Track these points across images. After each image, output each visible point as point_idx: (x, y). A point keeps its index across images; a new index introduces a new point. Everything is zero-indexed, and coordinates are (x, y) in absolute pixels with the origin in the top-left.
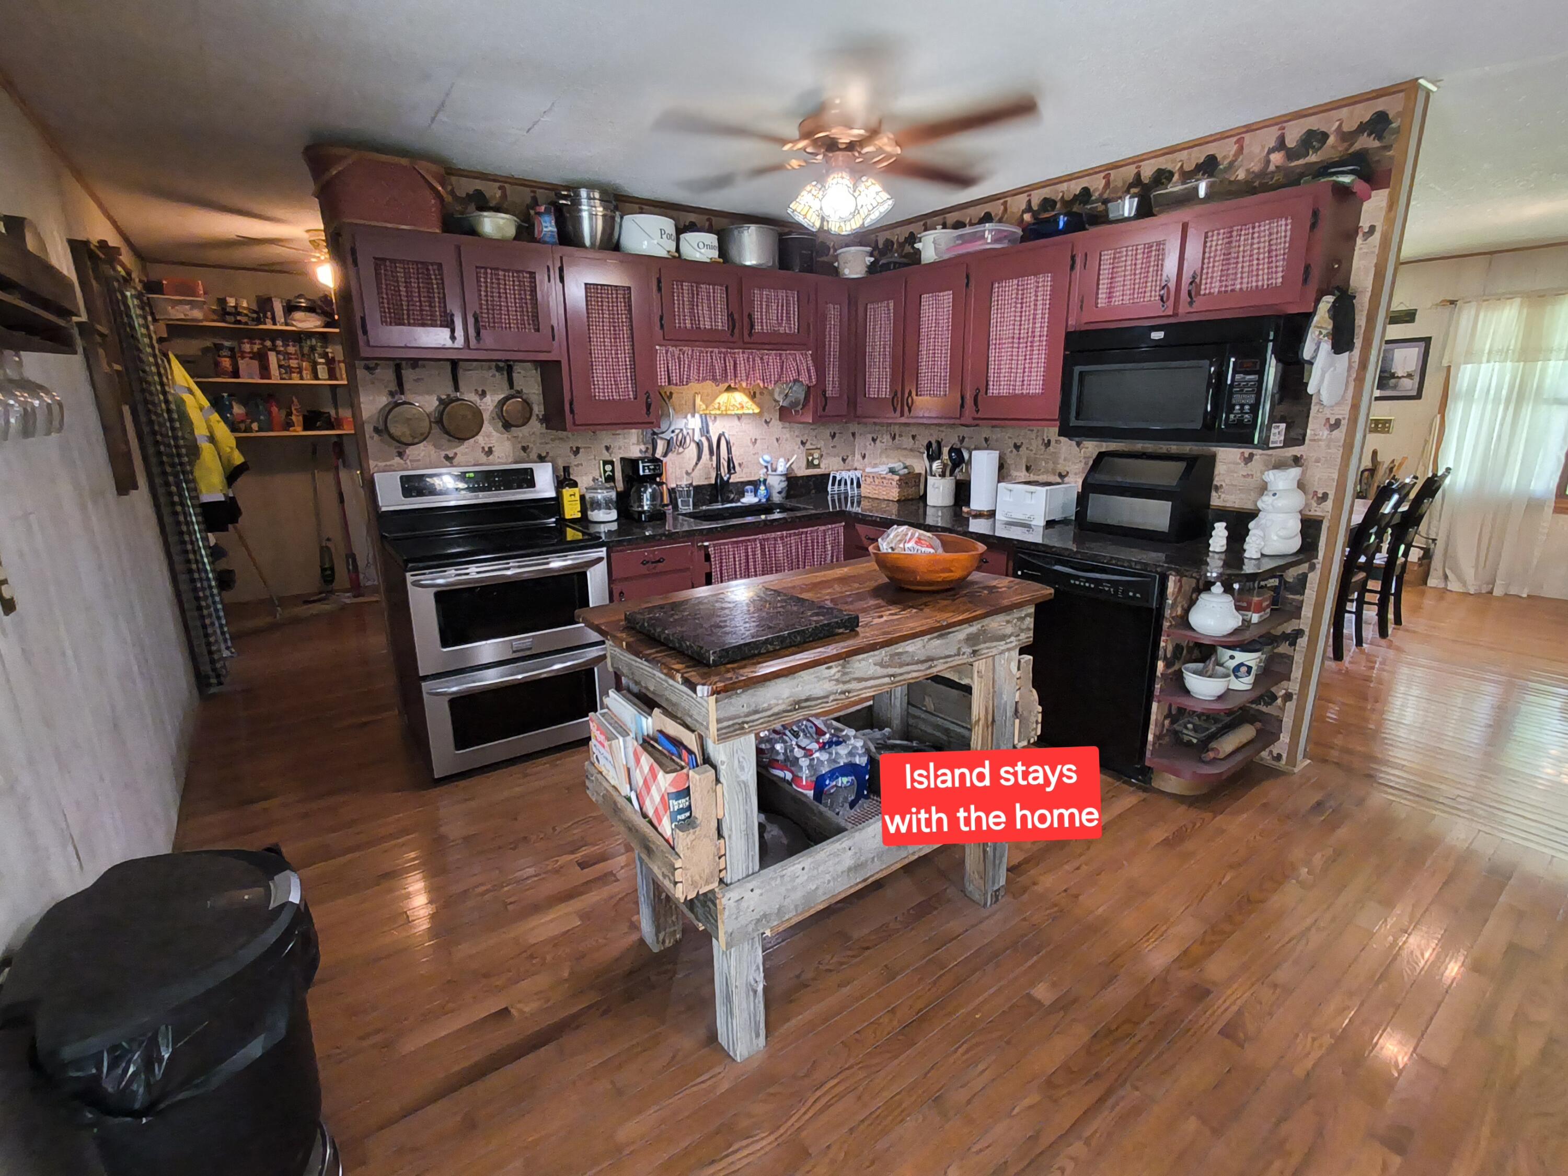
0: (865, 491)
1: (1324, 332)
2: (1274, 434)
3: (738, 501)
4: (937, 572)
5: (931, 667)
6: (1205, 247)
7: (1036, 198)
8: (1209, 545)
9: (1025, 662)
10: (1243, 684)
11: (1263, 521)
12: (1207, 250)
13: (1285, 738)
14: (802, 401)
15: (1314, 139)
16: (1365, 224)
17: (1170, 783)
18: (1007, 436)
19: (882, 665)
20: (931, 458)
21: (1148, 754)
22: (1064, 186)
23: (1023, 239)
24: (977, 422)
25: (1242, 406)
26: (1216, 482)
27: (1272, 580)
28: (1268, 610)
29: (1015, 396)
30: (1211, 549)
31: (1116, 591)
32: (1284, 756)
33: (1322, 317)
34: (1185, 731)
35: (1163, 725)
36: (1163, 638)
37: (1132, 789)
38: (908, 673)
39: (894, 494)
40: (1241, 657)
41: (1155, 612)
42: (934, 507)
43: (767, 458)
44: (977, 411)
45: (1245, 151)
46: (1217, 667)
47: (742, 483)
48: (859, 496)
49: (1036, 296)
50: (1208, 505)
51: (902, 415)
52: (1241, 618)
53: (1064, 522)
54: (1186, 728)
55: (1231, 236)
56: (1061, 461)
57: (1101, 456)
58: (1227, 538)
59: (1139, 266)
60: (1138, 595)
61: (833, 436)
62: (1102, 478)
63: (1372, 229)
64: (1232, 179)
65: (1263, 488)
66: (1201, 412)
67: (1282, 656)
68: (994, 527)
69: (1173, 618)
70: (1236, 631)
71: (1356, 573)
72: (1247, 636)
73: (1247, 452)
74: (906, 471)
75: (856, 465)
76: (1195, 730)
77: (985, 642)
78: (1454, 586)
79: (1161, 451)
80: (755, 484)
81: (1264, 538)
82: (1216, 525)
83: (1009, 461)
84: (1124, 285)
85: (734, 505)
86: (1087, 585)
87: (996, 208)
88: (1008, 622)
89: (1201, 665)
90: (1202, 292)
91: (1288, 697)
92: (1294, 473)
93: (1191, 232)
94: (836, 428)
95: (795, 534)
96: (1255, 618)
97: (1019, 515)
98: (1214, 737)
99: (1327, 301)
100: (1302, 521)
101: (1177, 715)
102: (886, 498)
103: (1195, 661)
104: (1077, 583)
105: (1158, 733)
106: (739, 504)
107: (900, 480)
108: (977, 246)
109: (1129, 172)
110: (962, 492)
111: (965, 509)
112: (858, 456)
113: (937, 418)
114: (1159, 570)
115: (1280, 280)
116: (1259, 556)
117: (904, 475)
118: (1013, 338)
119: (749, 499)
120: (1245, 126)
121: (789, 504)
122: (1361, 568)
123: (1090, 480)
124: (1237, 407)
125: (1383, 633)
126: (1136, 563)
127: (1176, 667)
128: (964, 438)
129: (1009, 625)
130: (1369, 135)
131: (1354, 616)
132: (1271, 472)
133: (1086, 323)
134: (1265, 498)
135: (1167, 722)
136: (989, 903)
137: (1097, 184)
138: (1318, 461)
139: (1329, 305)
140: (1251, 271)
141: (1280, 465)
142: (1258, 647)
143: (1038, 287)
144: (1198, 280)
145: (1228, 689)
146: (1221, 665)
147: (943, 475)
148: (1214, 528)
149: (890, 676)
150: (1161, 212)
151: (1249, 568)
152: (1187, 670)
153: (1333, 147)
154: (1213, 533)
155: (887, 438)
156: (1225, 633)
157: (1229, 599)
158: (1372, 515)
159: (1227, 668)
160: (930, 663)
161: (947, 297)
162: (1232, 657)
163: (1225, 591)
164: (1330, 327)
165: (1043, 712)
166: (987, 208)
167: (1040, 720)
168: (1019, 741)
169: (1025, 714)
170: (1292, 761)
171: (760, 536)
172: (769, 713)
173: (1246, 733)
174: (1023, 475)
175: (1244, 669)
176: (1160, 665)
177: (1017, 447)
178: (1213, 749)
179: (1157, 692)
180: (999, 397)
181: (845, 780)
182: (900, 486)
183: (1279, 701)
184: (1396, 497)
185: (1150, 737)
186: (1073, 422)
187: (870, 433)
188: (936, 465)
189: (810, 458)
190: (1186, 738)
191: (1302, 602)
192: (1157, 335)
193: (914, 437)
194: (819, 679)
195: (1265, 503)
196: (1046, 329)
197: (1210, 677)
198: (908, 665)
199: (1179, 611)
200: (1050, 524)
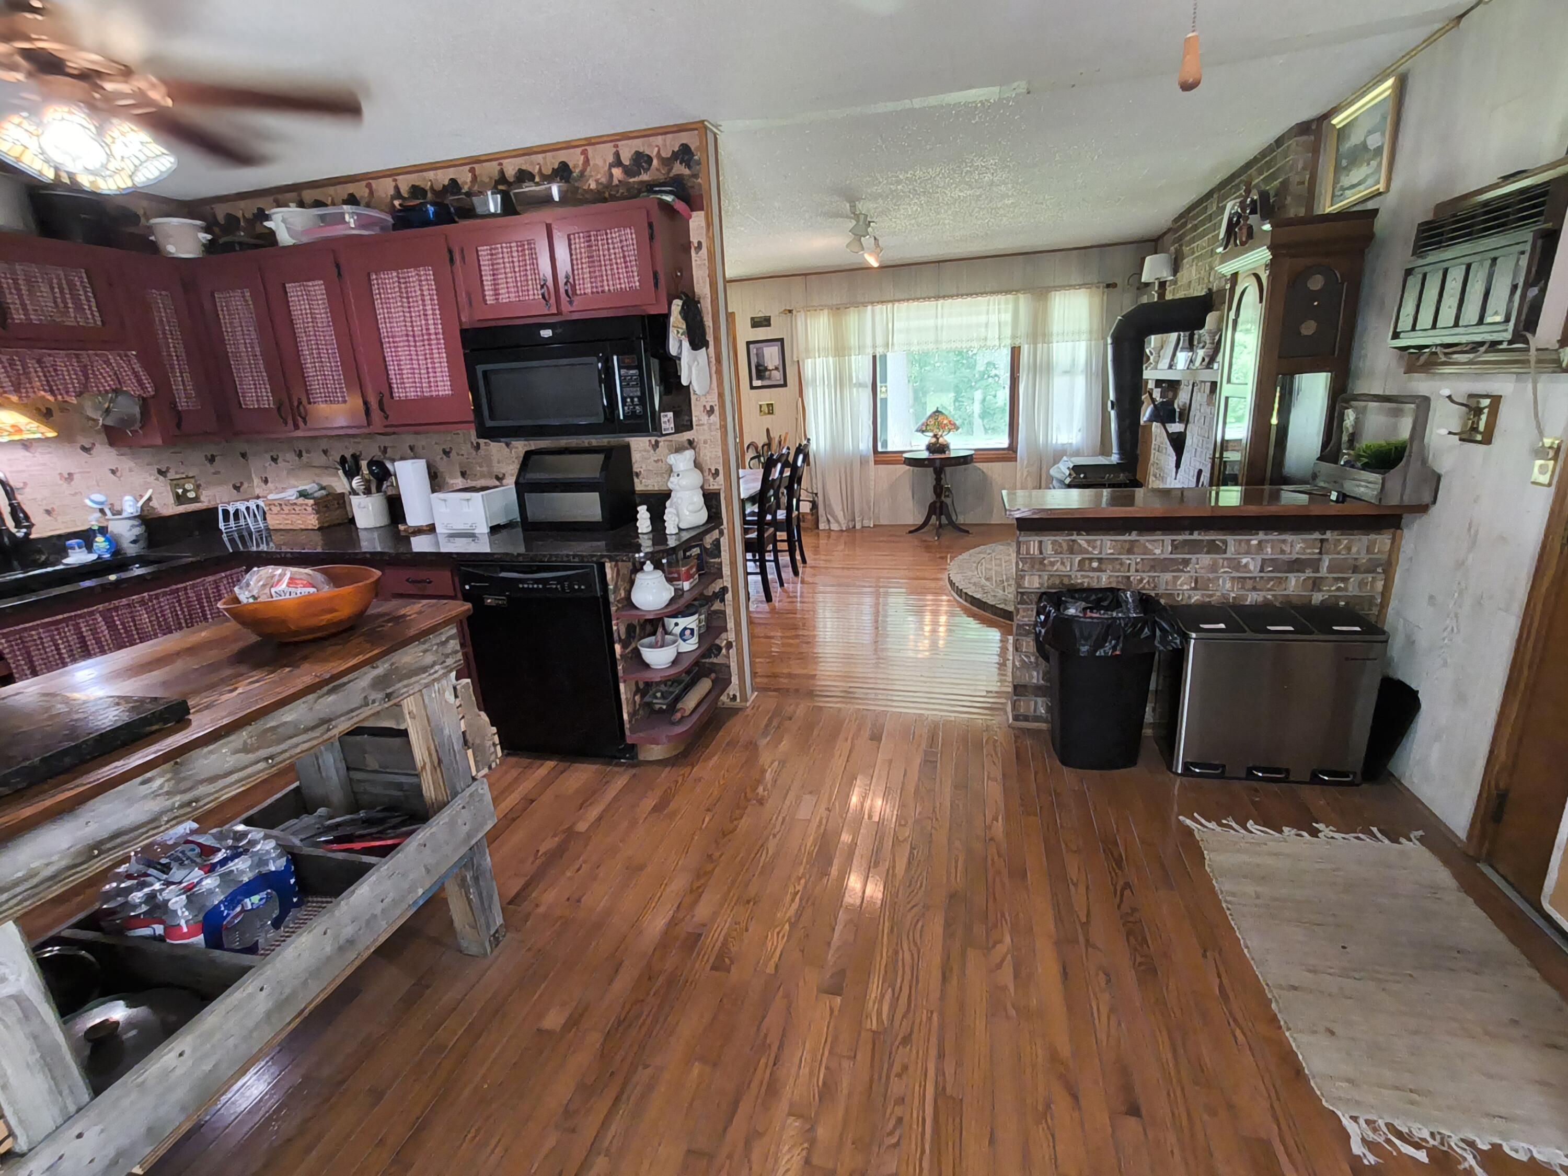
0: (274, 521)
1: (681, 331)
2: (665, 422)
3: (58, 562)
4: (315, 615)
5: (329, 730)
6: (570, 249)
7: (404, 183)
8: (637, 528)
9: (463, 687)
10: (690, 645)
11: (675, 500)
12: (573, 252)
13: (735, 680)
14: (138, 416)
15: (641, 161)
16: (694, 239)
17: (655, 752)
18: (433, 442)
19: (246, 749)
20: (350, 475)
21: (627, 733)
22: (431, 175)
23: (395, 227)
24: (392, 430)
25: (632, 398)
26: (636, 468)
27: (694, 550)
28: (697, 576)
29: (425, 399)
30: (640, 531)
31: (563, 587)
32: (738, 695)
33: (676, 320)
34: (655, 701)
35: (635, 702)
36: (614, 622)
37: (623, 769)
38: (297, 745)
39: (312, 521)
40: (683, 622)
41: (601, 600)
42: (366, 529)
43: (99, 497)
44: (387, 418)
45: (591, 163)
46: (667, 636)
47: (59, 537)
48: (267, 529)
49: (421, 290)
50: (633, 491)
51: (296, 427)
52: (672, 589)
53: (509, 525)
54: (656, 698)
55: (590, 241)
56: (495, 464)
57: (528, 455)
58: (651, 519)
59: (516, 264)
60: (583, 587)
61: (212, 459)
62: (533, 476)
63: (700, 243)
64: (586, 187)
65: (670, 470)
66: (601, 409)
67: (716, 612)
68: (437, 543)
69: (618, 601)
70: (672, 601)
71: (768, 529)
72: (682, 602)
73: (653, 439)
74: (323, 492)
75: (257, 491)
76: (663, 697)
77: (400, 680)
78: (835, 527)
79: (583, 445)
80: (86, 537)
81: (678, 515)
82: (639, 508)
83: (441, 470)
84: (507, 283)
85: (50, 569)
86: (535, 586)
87: (360, 190)
88: (425, 651)
89: (652, 638)
90: (578, 292)
91: (729, 645)
92: (689, 454)
93: (557, 235)
94: (211, 450)
95: (165, 594)
96: (686, 586)
97: (460, 525)
98: (678, 699)
99: (677, 305)
100: (704, 495)
101: (645, 689)
102: (303, 527)
103: (649, 635)
104: (526, 586)
105: (631, 710)
106: (61, 567)
107: (315, 504)
108: (338, 231)
109: (492, 169)
110: (395, 508)
111: (401, 527)
112: (256, 481)
113: (347, 427)
114: (594, 559)
115: (637, 284)
116: (677, 531)
117: (321, 498)
118: (407, 335)
119: (77, 557)
120: (586, 139)
121: (154, 554)
122: (770, 524)
123: (522, 480)
124: (629, 400)
125: (796, 573)
126: (574, 556)
127: (633, 645)
128: (385, 448)
129: (428, 653)
130: (681, 163)
131: (773, 564)
132: (672, 456)
133: (479, 320)
134: (672, 479)
135: (637, 698)
136: (489, 950)
137: (464, 177)
138: (705, 442)
139: (680, 308)
140: (613, 275)
141: (679, 449)
142: (693, 610)
143: (421, 281)
144: (571, 280)
145: (679, 653)
146: (670, 634)
147: (368, 492)
148: (637, 512)
149: (266, 759)
150: (525, 211)
151: (672, 543)
152: (642, 646)
153: (658, 170)
154: (638, 516)
155: (291, 456)
156: (663, 605)
157: (659, 573)
158: (766, 483)
159: (675, 635)
160: (326, 726)
161: (317, 288)
162: (676, 624)
163: (656, 568)
164: (684, 327)
165: (499, 733)
166: (351, 188)
167: (497, 741)
168: (478, 771)
169: (478, 741)
170: (744, 699)
171: (101, 607)
172: (35, 881)
173: (705, 685)
174: (459, 482)
175: (688, 632)
176: (618, 648)
177: (446, 453)
178: (679, 710)
179: (620, 673)
180: (407, 401)
181: (255, 899)
182: (318, 512)
183: (724, 651)
184: (779, 466)
185: (625, 716)
186: (489, 423)
187: (266, 452)
188: (356, 482)
189: (180, 491)
190: (657, 707)
191: (721, 562)
192: (546, 333)
193: (325, 452)
194: (131, 801)
195: (673, 483)
196: (440, 326)
197: (662, 646)
198: (291, 738)
199: (623, 594)
200: (494, 530)
